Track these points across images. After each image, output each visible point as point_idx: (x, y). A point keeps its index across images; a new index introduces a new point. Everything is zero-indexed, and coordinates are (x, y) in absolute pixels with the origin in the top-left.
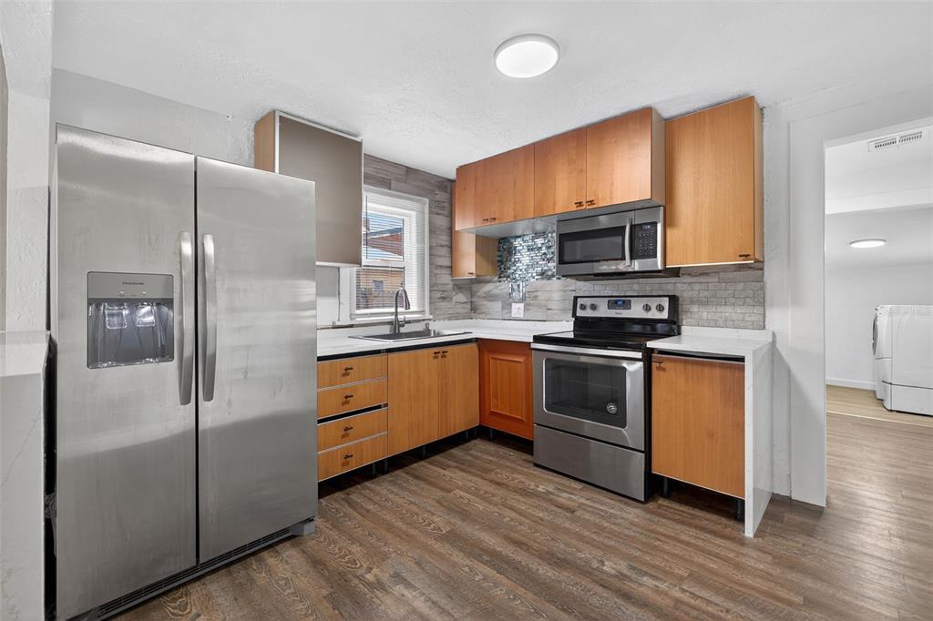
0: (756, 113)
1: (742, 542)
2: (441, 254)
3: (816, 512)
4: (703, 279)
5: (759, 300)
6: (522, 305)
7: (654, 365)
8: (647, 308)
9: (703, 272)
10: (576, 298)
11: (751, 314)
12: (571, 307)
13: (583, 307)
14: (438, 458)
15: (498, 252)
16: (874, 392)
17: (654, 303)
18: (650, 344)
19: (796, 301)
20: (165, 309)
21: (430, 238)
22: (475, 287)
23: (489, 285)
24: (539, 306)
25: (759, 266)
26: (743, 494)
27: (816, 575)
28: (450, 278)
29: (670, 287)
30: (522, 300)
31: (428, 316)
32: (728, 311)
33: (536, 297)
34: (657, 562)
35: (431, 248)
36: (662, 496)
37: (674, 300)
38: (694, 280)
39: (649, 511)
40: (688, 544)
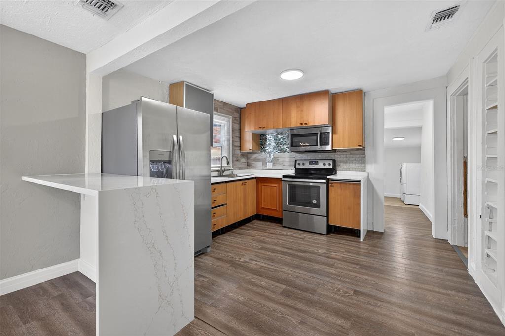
0: (364, 94)
1: (360, 242)
2: (236, 140)
3: (381, 234)
4: (345, 153)
5: (363, 161)
6: (272, 163)
7: (330, 185)
8: (324, 164)
9: (345, 151)
10: (296, 161)
11: (361, 166)
12: (294, 164)
13: (299, 164)
14: (242, 227)
15: (260, 140)
16: (401, 198)
17: (327, 162)
18: (328, 177)
19: (375, 161)
20: (167, 165)
21: (232, 133)
22: (249, 155)
23: (256, 154)
24: (279, 164)
25: (364, 149)
26: (360, 228)
27: (381, 248)
28: (239, 151)
29: (332, 156)
30: (272, 161)
31: (232, 168)
32: (353, 165)
33: (278, 160)
34: (335, 249)
35: (233, 138)
36: (332, 233)
37: (334, 161)
38: (342, 153)
39: (329, 237)
40: (343, 244)
